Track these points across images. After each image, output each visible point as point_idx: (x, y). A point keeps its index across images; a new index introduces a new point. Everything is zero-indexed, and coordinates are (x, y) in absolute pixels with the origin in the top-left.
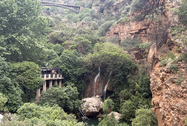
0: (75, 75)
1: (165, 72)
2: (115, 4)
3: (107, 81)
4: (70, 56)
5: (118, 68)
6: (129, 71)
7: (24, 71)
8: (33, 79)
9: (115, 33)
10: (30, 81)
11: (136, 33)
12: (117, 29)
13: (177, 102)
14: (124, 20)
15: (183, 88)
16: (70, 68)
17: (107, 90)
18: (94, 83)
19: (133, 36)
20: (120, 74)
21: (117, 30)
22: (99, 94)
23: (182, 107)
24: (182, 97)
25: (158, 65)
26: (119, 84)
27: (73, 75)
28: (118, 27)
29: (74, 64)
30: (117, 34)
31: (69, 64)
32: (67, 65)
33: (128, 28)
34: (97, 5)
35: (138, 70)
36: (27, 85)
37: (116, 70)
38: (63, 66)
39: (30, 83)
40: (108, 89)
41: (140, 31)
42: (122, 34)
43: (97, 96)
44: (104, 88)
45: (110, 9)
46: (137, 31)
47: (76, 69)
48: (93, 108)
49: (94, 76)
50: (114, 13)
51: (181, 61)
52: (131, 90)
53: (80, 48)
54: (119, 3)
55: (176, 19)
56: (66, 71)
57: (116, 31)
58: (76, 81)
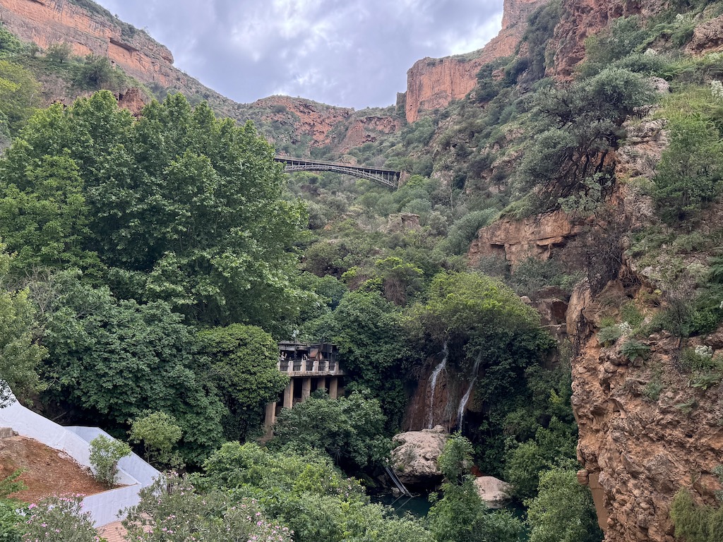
0: (375, 365)
1: (613, 362)
2: (496, 164)
3: (468, 382)
4: (362, 310)
5: (499, 348)
6: (531, 356)
7: (232, 352)
8: (255, 374)
9: (494, 246)
10: (246, 381)
11: (554, 245)
12: (499, 233)
13: (647, 454)
14: (519, 208)
15: (664, 412)
16: (361, 344)
17: (467, 411)
18: (428, 389)
19: (546, 255)
20: (505, 365)
21: (500, 236)
22: (443, 423)
23: (662, 469)
24: (661, 438)
25: (593, 341)
26: (502, 393)
27: (371, 363)
28: (503, 228)
29: (374, 334)
30: (501, 247)
31: (359, 334)
32: (352, 336)
33: (531, 230)
34: (447, 168)
35: (558, 353)
36: (240, 391)
37: (493, 353)
38: (341, 339)
39: (248, 386)
40: (471, 408)
41: (567, 238)
42: (514, 249)
43: (439, 428)
44: (457, 406)
45: (483, 177)
46: (560, 239)
47: (378, 348)
48: (423, 461)
49: (430, 369)
50: (493, 190)
51: (658, 331)
52: (537, 413)
53: (391, 286)
54: (509, 162)
55: (646, 207)
56: (351, 351)
57: (497, 240)
58: (378, 382)
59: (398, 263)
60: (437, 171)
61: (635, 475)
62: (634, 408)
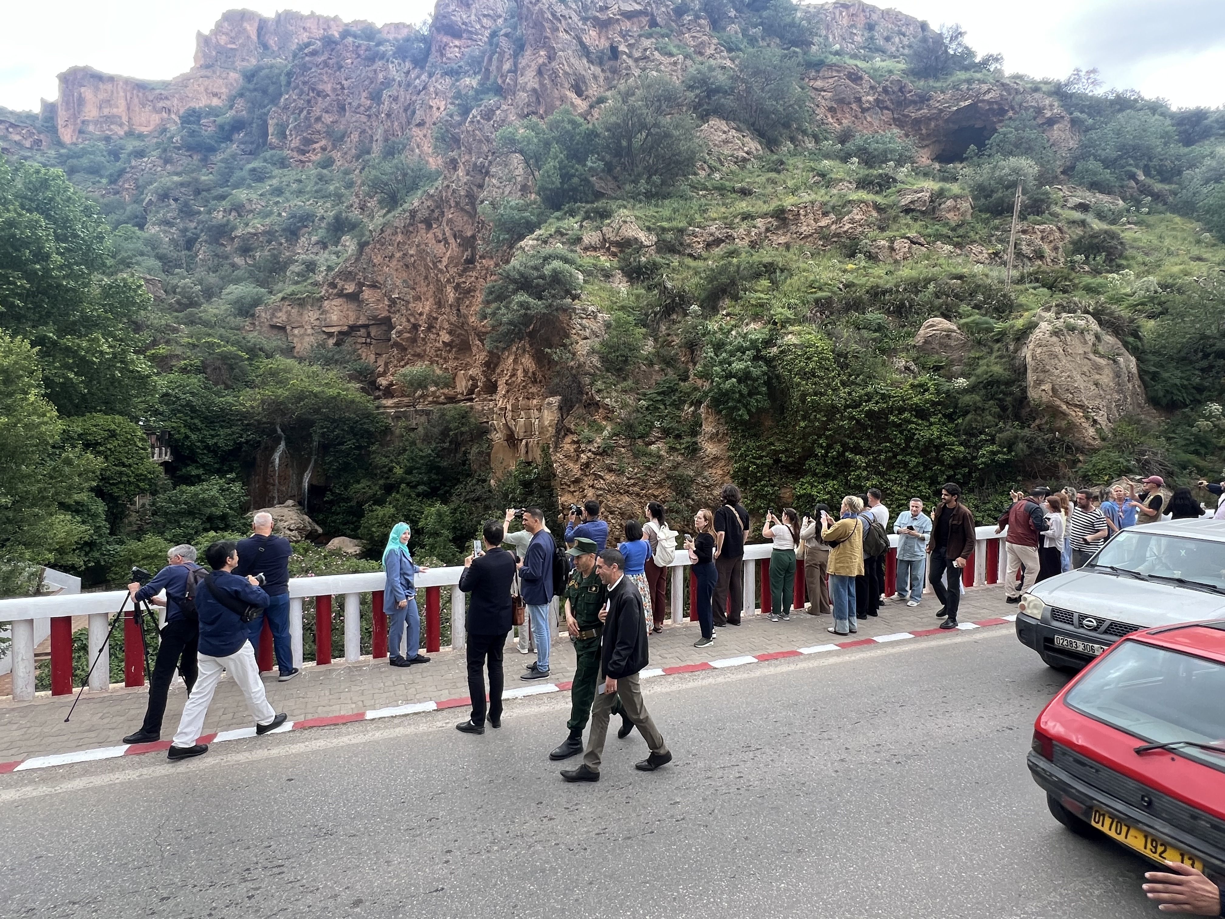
0: (213, 450)
2: (239, 232)
3: (308, 461)
4: (193, 394)
5: (343, 430)
6: (369, 435)
7: (100, 444)
8: (130, 466)
9: (273, 327)
10: (121, 473)
11: (340, 333)
12: (280, 314)
13: (619, 501)
14: (302, 293)
15: (629, 479)
16: (194, 429)
17: (311, 486)
18: (270, 469)
19: (331, 342)
20: (350, 444)
21: (281, 318)
22: (292, 497)
23: (629, 508)
24: (628, 492)
26: (346, 468)
27: (207, 447)
28: (284, 310)
29: (206, 418)
30: (282, 329)
31: (192, 418)
32: (185, 421)
33: (316, 316)
34: (168, 223)
36: (113, 484)
37: (337, 436)
38: (174, 425)
39: (125, 479)
40: (315, 482)
41: (353, 328)
42: (296, 331)
43: (290, 502)
44: (300, 482)
45: (223, 245)
46: (345, 328)
47: (213, 433)
48: (288, 532)
49: (273, 450)
50: (239, 260)
51: (617, 435)
52: (381, 482)
53: (215, 369)
54: (255, 234)
56: (187, 437)
57: (276, 321)
58: (216, 466)
59: (219, 346)
60: (154, 224)
61: (612, 513)
62: (610, 477)
